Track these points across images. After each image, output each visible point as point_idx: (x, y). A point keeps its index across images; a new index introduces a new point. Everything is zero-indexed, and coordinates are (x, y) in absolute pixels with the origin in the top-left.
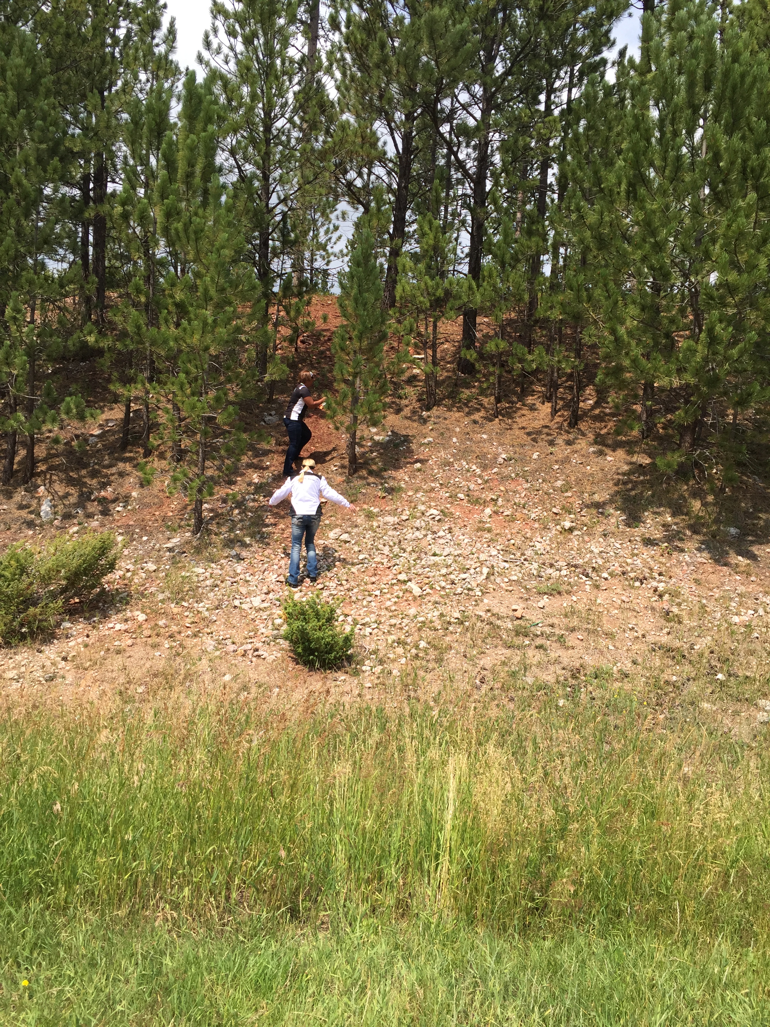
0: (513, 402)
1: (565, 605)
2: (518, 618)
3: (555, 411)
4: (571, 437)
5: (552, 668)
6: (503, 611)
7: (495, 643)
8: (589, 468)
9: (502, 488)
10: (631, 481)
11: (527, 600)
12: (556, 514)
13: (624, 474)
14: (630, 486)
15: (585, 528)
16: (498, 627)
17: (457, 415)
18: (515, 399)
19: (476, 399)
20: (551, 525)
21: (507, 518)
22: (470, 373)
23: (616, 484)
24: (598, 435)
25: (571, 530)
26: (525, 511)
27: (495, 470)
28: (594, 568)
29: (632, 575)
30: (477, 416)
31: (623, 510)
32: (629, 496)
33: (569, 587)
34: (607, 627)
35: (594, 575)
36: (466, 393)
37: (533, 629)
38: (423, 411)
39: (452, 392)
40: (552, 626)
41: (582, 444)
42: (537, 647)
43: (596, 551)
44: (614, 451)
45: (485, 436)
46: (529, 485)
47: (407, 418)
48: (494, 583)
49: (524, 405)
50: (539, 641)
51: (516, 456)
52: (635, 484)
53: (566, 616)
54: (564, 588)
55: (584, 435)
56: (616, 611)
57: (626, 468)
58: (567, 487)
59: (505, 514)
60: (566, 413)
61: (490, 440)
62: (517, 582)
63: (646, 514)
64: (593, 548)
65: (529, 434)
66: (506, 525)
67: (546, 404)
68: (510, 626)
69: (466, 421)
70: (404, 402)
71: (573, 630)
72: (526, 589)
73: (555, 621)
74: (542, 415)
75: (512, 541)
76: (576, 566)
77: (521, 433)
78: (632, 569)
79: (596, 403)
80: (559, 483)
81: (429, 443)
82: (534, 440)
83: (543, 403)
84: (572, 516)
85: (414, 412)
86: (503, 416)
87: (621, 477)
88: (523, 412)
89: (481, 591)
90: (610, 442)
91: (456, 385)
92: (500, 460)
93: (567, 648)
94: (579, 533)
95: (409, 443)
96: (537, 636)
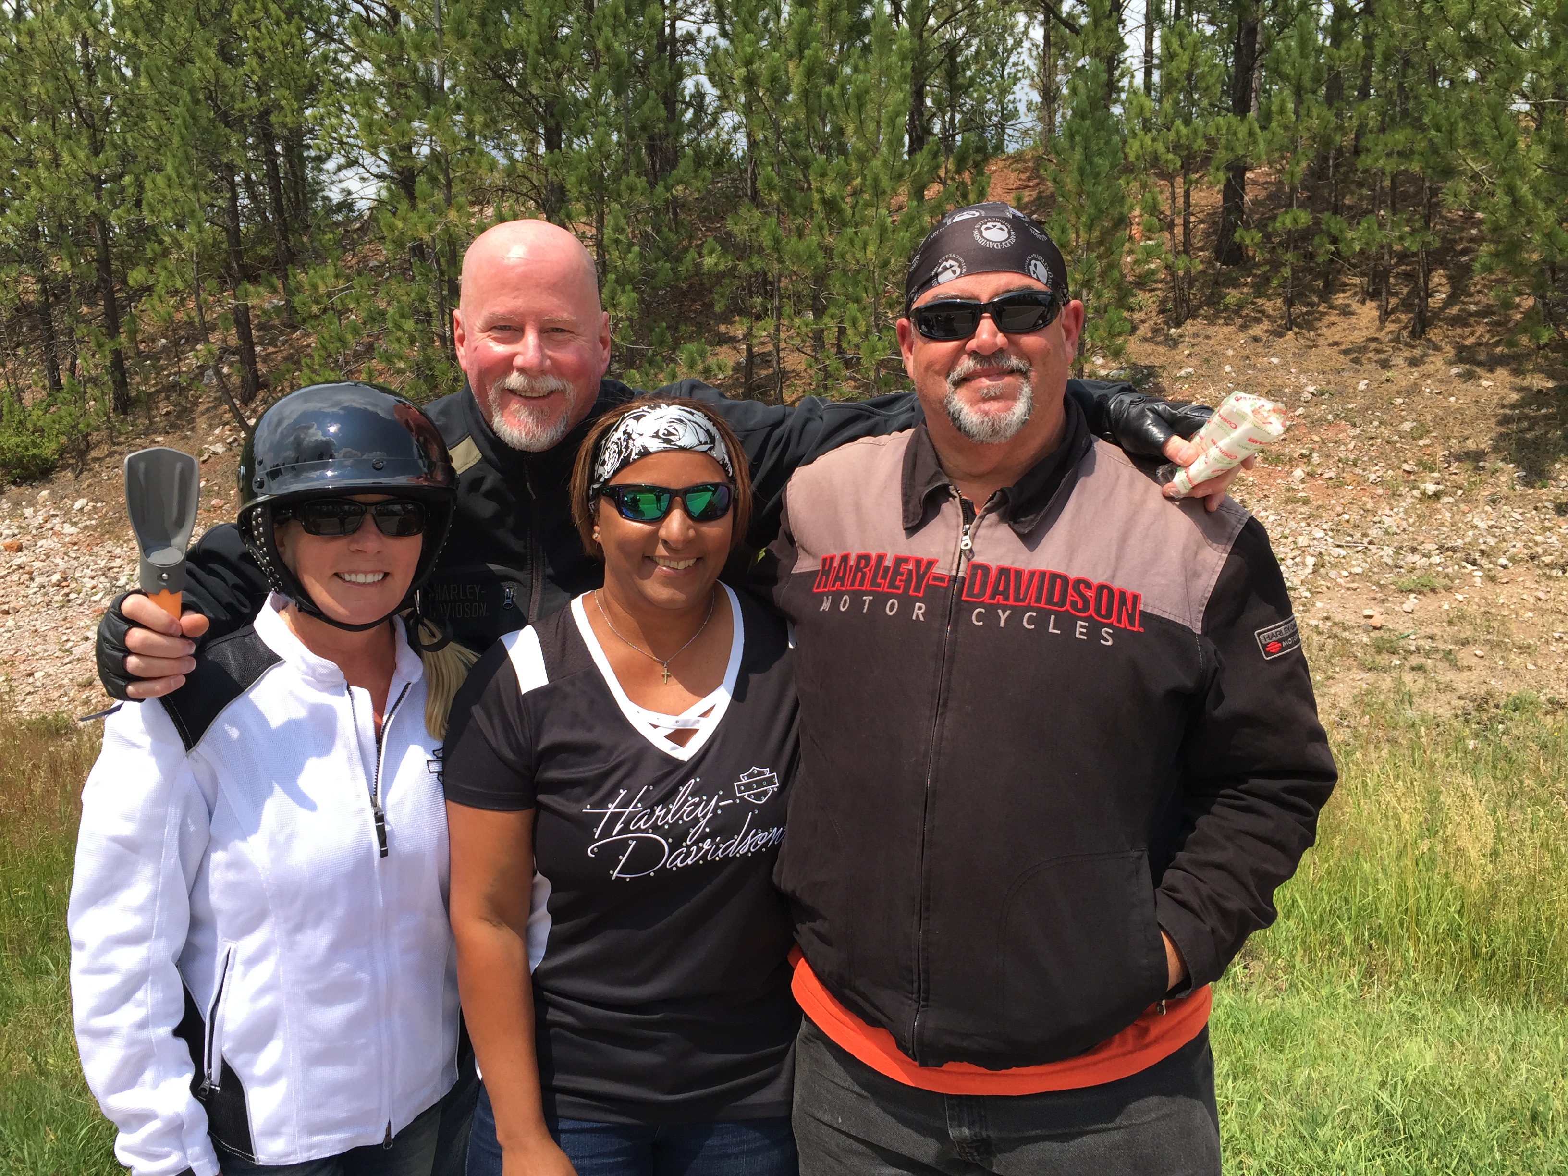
0: (1312, 304)
1: (1446, 607)
2: (1375, 628)
3: (1385, 314)
4: (1417, 352)
5: (1443, 698)
6: (1349, 618)
7: (1347, 663)
8: (1452, 399)
9: (1316, 438)
10: (1526, 417)
11: (1383, 601)
12: (1409, 472)
13: (1513, 407)
14: (1525, 424)
15: (1460, 492)
16: (1348, 641)
17: (1226, 330)
18: (1315, 299)
19: (1253, 303)
20: (1404, 490)
21: (1330, 482)
22: (1236, 263)
23: (1500, 423)
24: (1460, 349)
25: (1437, 496)
26: (1358, 471)
27: (1300, 411)
28: (1482, 552)
29: (1547, 559)
30: (1257, 330)
31: (1519, 463)
32: (1526, 440)
33: (1447, 581)
34: (1520, 638)
35: (1483, 562)
36: (1233, 295)
37: (1402, 643)
38: (1169, 328)
39: (1212, 294)
40: (1432, 638)
41: (1436, 363)
42: (1413, 669)
43: (1483, 525)
44: (1491, 371)
45: (1275, 360)
46: (1358, 431)
47: (1145, 340)
48: (1326, 577)
49: (1331, 307)
50: (1415, 660)
51: (1332, 387)
52: (1533, 422)
53: (1450, 623)
54: (1439, 582)
55: (1437, 348)
56: (1530, 614)
57: (1515, 397)
58: (1421, 431)
59: (1326, 476)
60: (1403, 316)
61: (1285, 365)
62: (1364, 576)
63: (1558, 466)
64: (1477, 522)
65: (1346, 352)
66: (1330, 492)
67: (1368, 303)
68: (1365, 639)
69: (1242, 338)
70: (1138, 316)
71: (1465, 643)
72: (1380, 586)
73: (1436, 631)
74: (1364, 322)
75: (1346, 517)
76: (1454, 550)
77: (1333, 352)
78: (1545, 551)
79: (1450, 297)
80: (1407, 426)
81: (1188, 376)
82: (1356, 361)
83: (1363, 303)
84: (1436, 475)
85: (1156, 331)
86: (1301, 327)
87: (1508, 411)
88: (1333, 319)
89: (1309, 590)
90: (1482, 357)
91: (1216, 283)
92: (1306, 396)
93: (1460, 669)
94: (1451, 500)
95: (1156, 377)
96: (1411, 653)
